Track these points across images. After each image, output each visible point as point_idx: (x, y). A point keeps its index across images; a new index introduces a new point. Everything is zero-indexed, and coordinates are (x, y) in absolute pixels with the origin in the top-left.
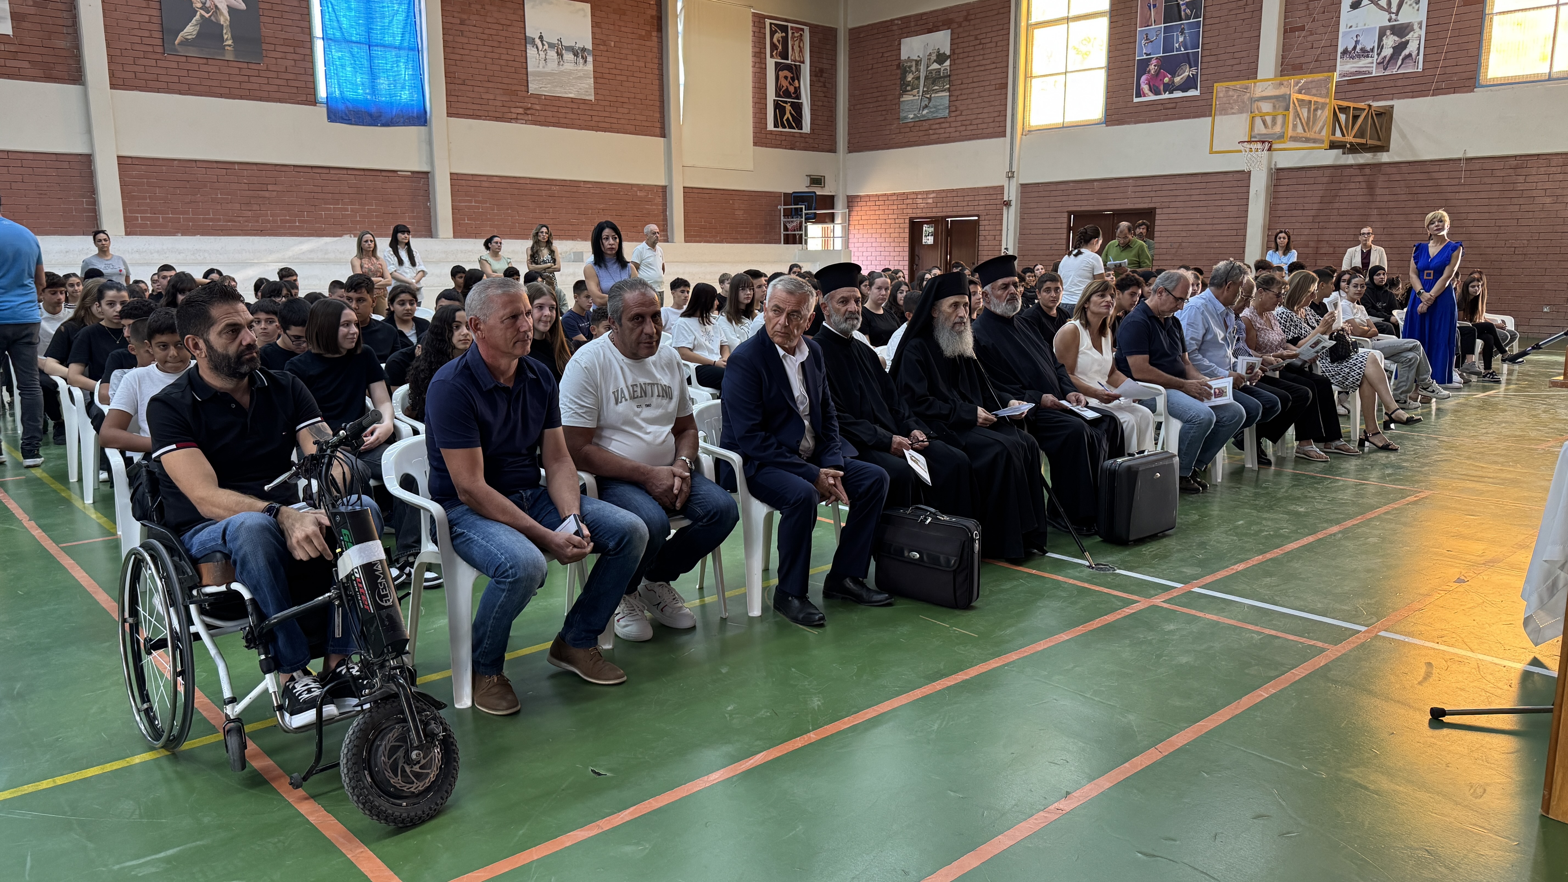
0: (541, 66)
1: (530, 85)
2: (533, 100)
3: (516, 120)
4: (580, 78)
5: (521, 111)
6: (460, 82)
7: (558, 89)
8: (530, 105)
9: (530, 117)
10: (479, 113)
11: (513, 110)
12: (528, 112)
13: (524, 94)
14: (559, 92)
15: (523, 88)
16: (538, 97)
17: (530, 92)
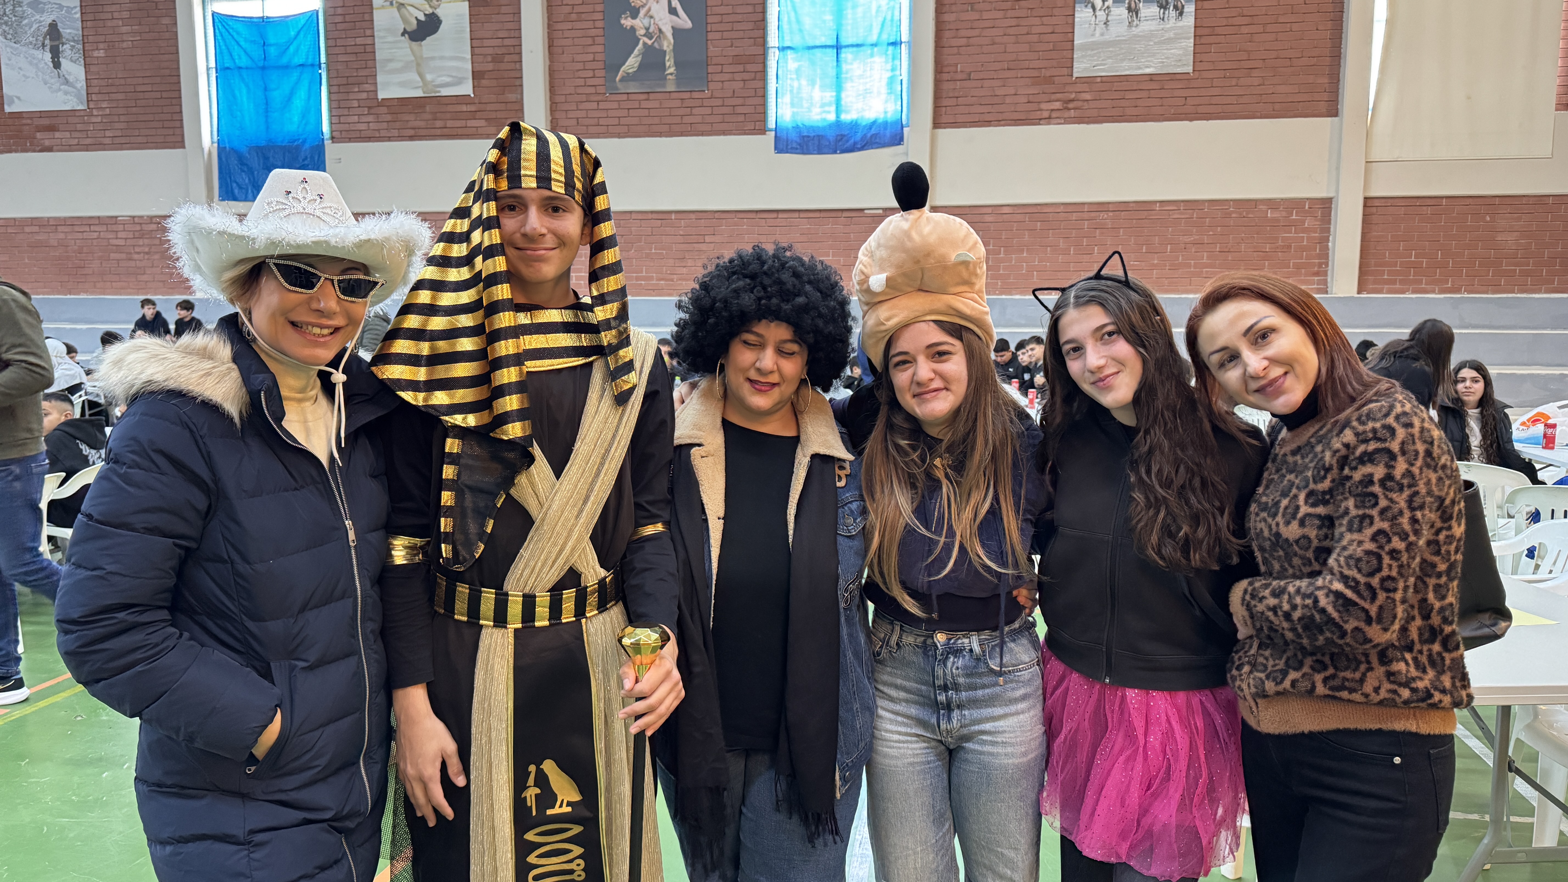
0: (1098, 33)
1: (1076, 65)
2: (1079, 87)
3: (1049, 120)
4: (1170, 40)
5: (1057, 105)
6: (964, 76)
7: (1125, 64)
8: (1073, 96)
9: (1072, 113)
10: (988, 117)
11: (1044, 106)
12: (1071, 105)
13: (1066, 80)
14: (1126, 68)
15: (1065, 71)
16: (1089, 81)
17: (1075, 75)
